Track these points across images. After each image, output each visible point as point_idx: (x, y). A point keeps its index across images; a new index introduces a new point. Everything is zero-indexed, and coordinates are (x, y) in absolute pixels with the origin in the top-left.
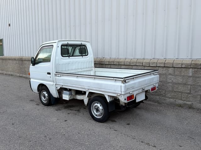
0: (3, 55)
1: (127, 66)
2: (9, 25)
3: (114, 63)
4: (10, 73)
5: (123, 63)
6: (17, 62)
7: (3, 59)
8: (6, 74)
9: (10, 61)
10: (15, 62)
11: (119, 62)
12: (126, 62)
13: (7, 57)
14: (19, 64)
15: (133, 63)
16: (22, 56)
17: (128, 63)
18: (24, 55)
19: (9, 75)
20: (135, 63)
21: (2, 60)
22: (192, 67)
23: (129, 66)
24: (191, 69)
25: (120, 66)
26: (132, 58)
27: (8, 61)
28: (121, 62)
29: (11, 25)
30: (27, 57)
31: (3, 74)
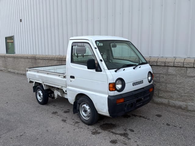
0: (14, 53)
1: (179, 68)
2: (21, 21)
3: (158, 64)
4: (22, 72)
5: (172, 64)
6: (30, 61)
7: (14, 57)
8: (17, 74)
9: (23, 60)
10: (27, 60)
11: (165, 63)
12: (177, 62)
13: (19, 55)
14: (32, 63)
15: (188, 64)
16: (35, 54)
17: (180, 64)
18: (37, 53)
19: (21, 74)
20: (192, 65)
21: (13, 59)
23: (182, 68)
25: (166, 67)
26: (186, 57)
27: (20, 59)
28: (169, 62)
29: (23, 20)
30: (40, 56)
31: (15, 73)
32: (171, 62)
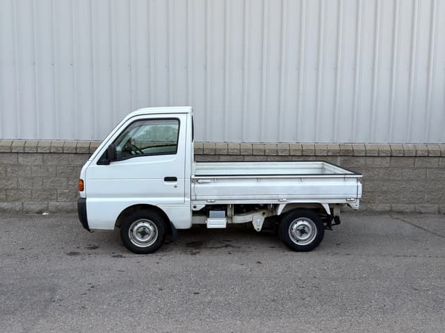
1: (235, 156)
3: (205, 153)
5: (225, 152)
11: (215, 150)
12: (231, 149)
15: (245, 150)
17: (235, 151)
20: (251, 152)
22: (341, 154)
24: (340, 158)
28: (220, 150)
32: (224, 149)
